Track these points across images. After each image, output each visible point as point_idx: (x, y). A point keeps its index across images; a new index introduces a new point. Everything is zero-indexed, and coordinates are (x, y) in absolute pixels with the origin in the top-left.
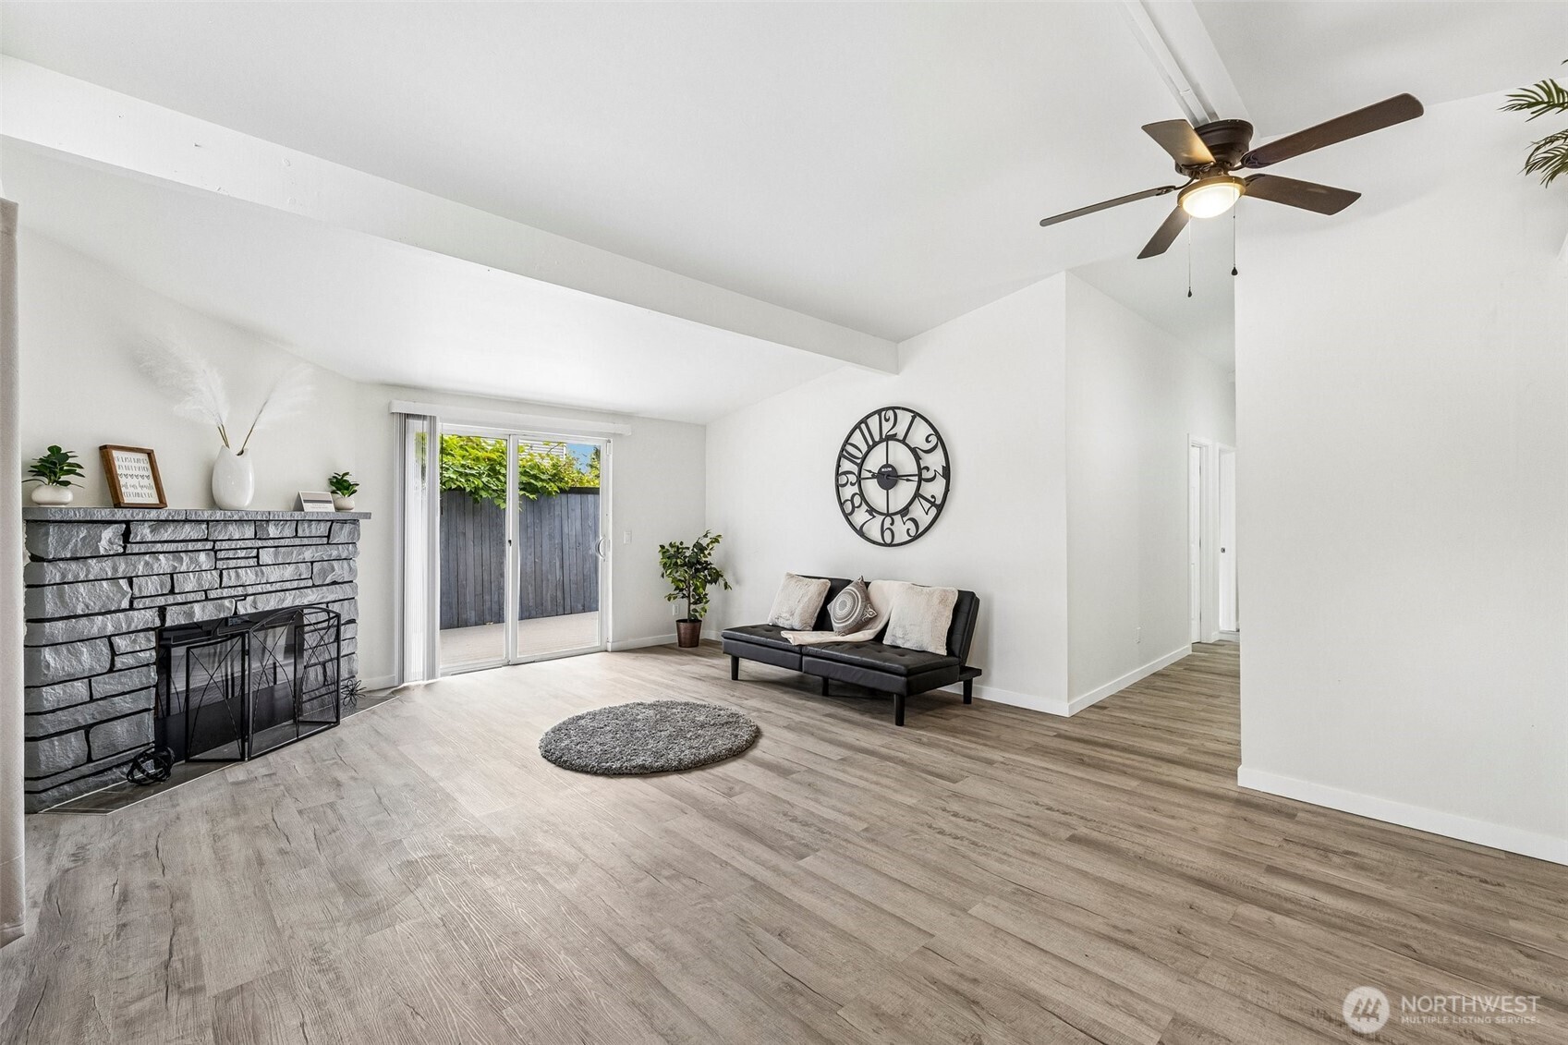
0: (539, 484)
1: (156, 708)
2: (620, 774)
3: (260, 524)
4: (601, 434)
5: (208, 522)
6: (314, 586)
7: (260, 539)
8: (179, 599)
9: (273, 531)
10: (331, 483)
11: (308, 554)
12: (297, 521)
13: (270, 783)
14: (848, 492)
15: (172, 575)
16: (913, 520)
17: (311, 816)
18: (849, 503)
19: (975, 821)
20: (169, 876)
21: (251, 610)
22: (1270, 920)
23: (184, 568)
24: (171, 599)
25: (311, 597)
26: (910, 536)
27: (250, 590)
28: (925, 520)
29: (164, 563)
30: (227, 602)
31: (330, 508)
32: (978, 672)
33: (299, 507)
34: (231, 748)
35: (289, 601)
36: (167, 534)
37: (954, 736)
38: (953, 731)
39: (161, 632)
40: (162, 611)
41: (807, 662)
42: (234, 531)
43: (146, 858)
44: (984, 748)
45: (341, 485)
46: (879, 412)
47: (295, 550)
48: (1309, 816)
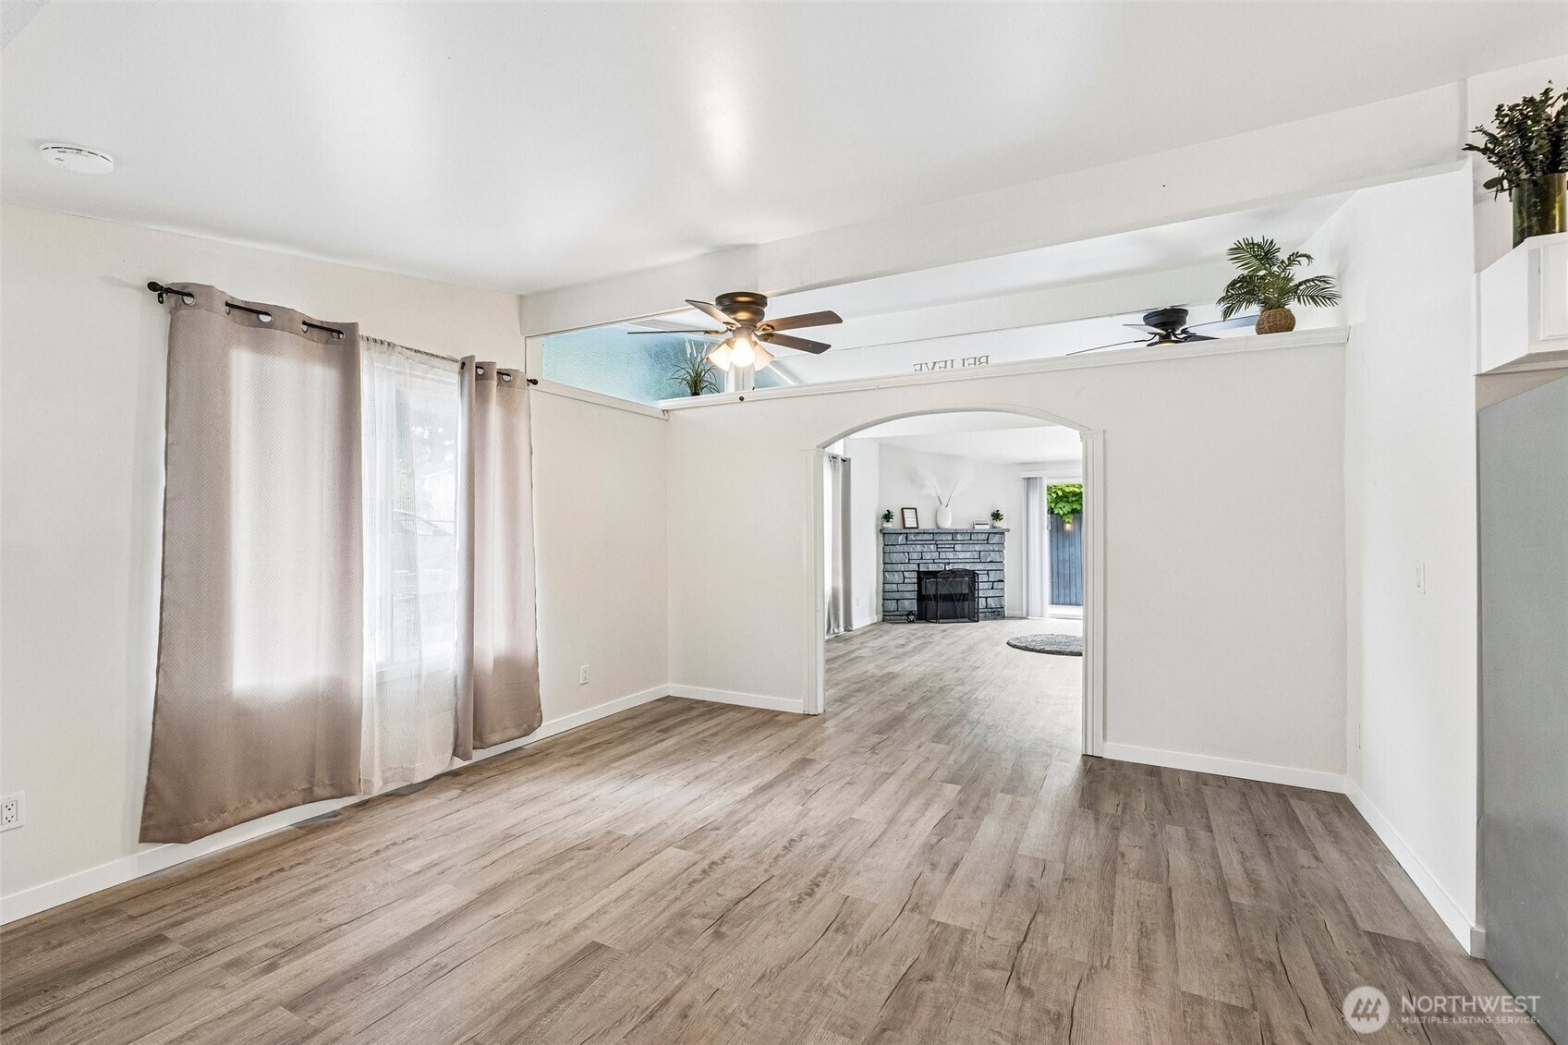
1: (918, 597)
3: (954, 534)
5: (933, 534)
6: (981, 562)
7: (954, 540)
8: (925, 561)
9: (959, 537)
10: (992, 515)
12: (973, 533)
15: (922, 552)
21: (953, 569)
23: (926, 550)
24: (922, 562)
25: (979, 567)
27: (951, 561)
29: (919, 548)
30: (942, 565)
31: (990, 527)
33: (974, 527)
35: (968, 567)
36: (919, 537)
39: (919, 572)
40: (919, 565)
42: (944, 537)
45: (996, 516)
47: (971, 546)
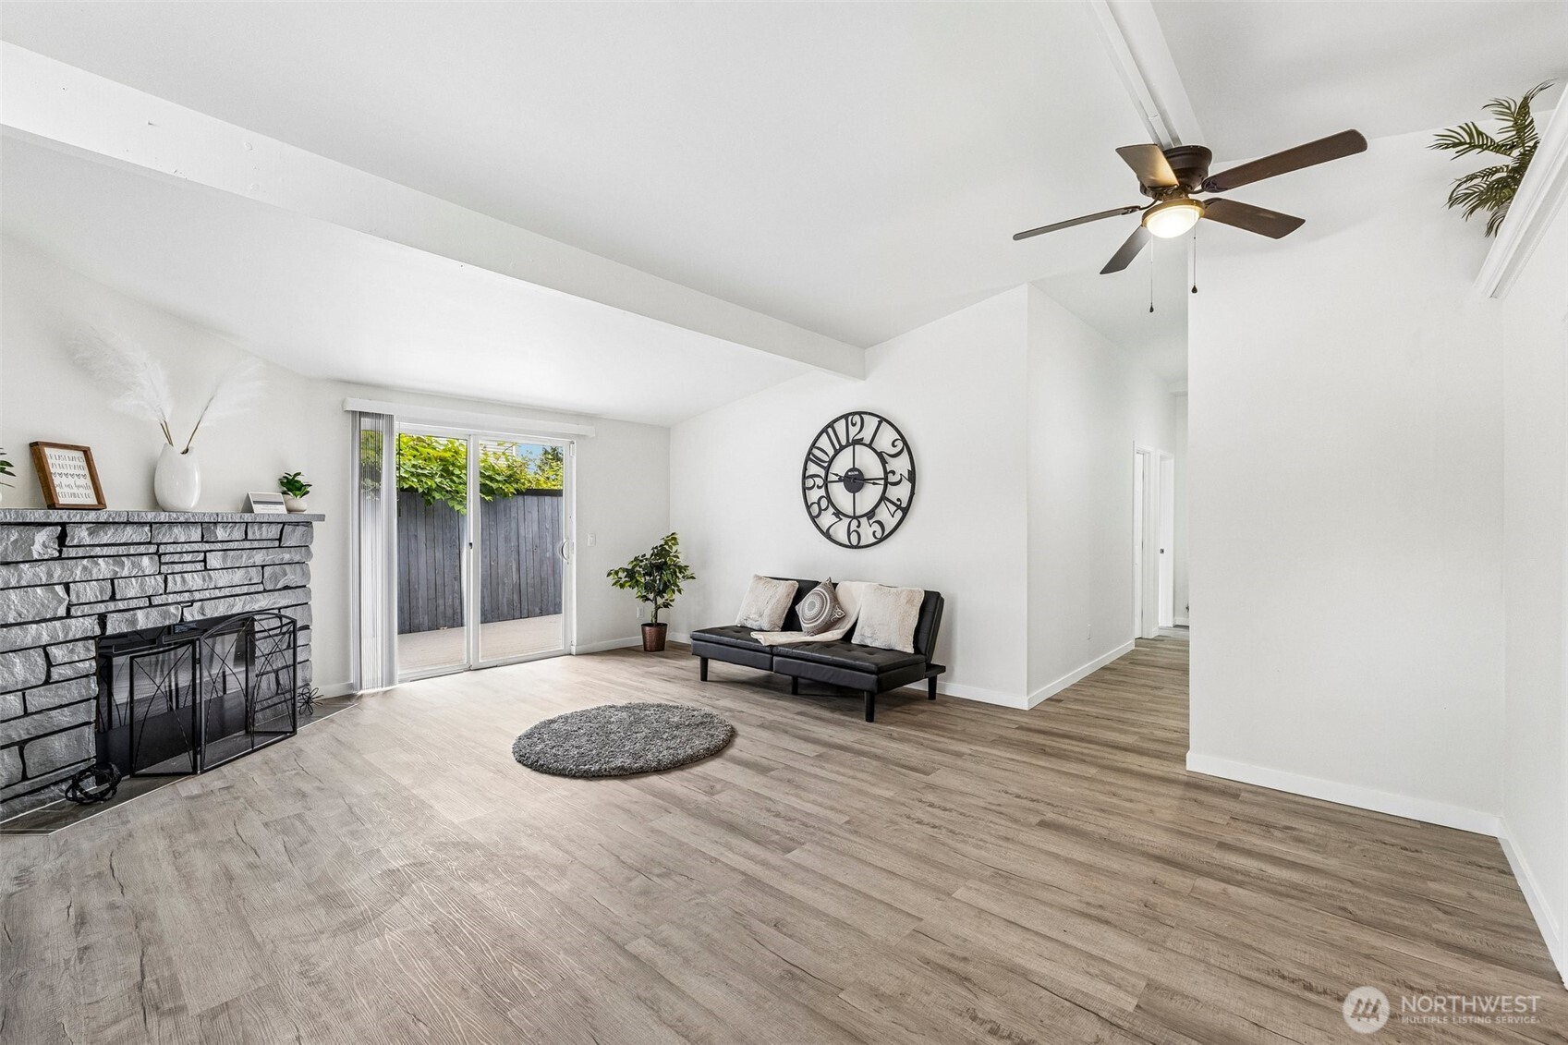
0: (494, 485)
1: (97, 721)
2: (599, 776)
3: (207, 526)
4: (563, 435)
5: (151, 524)
6: (265, 591)
7: (207, 542)
8: (121, 605)
9: (221, 533)
10: (282, 483)
11: (259, 558)
12: (247, 523)
13: (228, 797)
14: (814, 495)
15: (112, 580)
16: (879, 523)
17: (278, 828)
18: (816, 506)
19: (950, 810)
20: (129, 896)
21: (198, 617)
22: (1225, 892)
23: (125, 573)
24: (112, 606)
25: (262, 602)
26: (876, 538)
27: (197, 596)
28: (890, 523)
29: (104, 568)
30: (172, 609)
31: (282, 509)
32: (943, 669)
33: (248, 509)
34: (182, 761)
35: (239, 606)
36: (107, 536)
37: (922, 731)
38: (921, 726)
39: (102, 641)
40: (102, 619)
41: (778, 662)
42: (180, 535)
43: (100, 878)
44: (950, 741)
45: (292, 485)
46: (845, 417)
47: (245, 554)
48: (1250, 796)
